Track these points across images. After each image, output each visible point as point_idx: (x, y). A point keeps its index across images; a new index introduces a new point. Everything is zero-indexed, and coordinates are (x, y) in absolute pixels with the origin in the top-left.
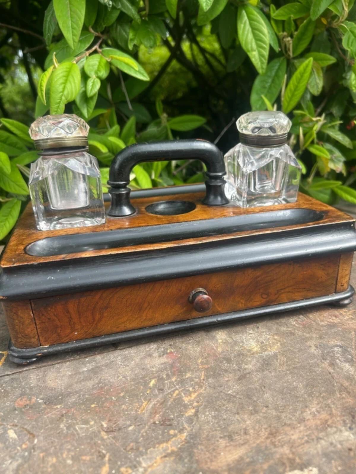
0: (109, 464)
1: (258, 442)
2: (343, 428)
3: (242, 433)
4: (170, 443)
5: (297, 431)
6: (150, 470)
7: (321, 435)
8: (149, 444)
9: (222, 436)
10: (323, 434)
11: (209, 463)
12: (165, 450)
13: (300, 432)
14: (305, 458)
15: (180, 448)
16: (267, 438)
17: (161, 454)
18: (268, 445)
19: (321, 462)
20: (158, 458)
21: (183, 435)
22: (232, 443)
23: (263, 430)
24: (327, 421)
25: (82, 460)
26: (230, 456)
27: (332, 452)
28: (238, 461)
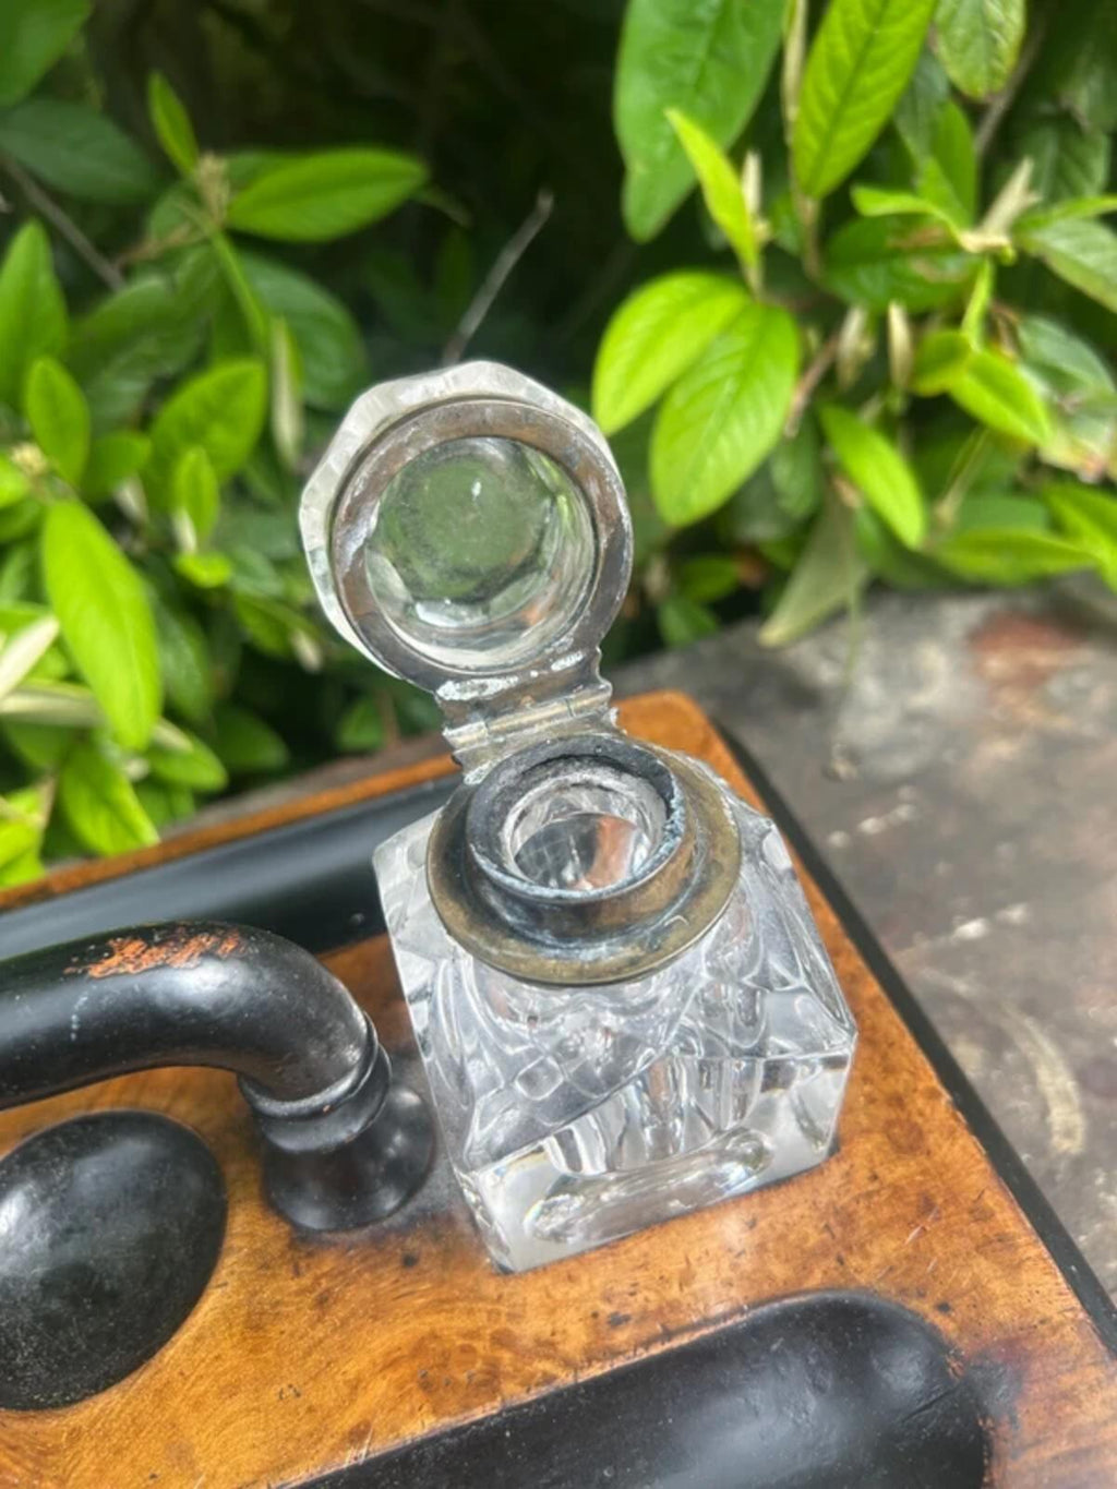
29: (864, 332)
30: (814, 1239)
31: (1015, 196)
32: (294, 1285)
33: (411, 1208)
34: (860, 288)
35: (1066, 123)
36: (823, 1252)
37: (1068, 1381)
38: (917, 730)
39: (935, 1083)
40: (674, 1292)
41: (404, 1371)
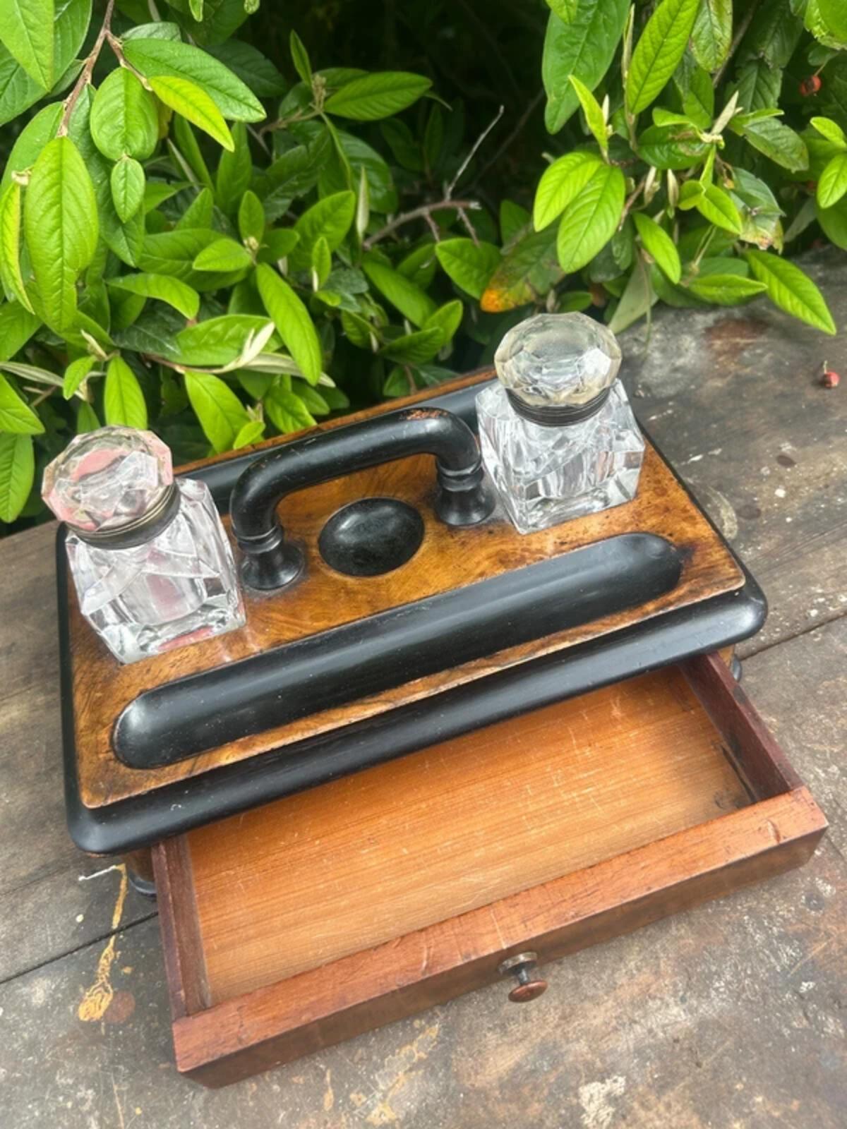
0: (333, 1088)
1: (543, 1034)
2: (671, 1000)
3: (521, 1019)
4: (416, 1044)
5: (603, 1009)
6: (390, 1094)
7: (637, 1015)
8: (385, 1049)
9: (491, 1026)
10: (640, 1012)
11: (473, 1078)
12: (410, 1057)
13: (606, 1011)
14: (609, 1059)
15: (430, 1053)
16: (557, 1026)
17: (405, 1065)
18: (558, 1039)
19: (632, 1065)
20: (401, 1073)
21: (433, 1028)
22: (505, 1039)
23: (552, 1010)
24: (649, 986)
25: (294, 1083)
26: (503, 1062)
27: (649, 1046)
28: (514, 1071)
29: (655, 179)
30: (628, 520)
31: (730, 110)
32: (452, 540)
33: (489, 518)
34: (655, 158)
35: (761, 63)
36: (631, 523)
37: (708, 551)
38: (679, 375)
39: (672, 476)
40: (581, 536)
41: (493, 559)
